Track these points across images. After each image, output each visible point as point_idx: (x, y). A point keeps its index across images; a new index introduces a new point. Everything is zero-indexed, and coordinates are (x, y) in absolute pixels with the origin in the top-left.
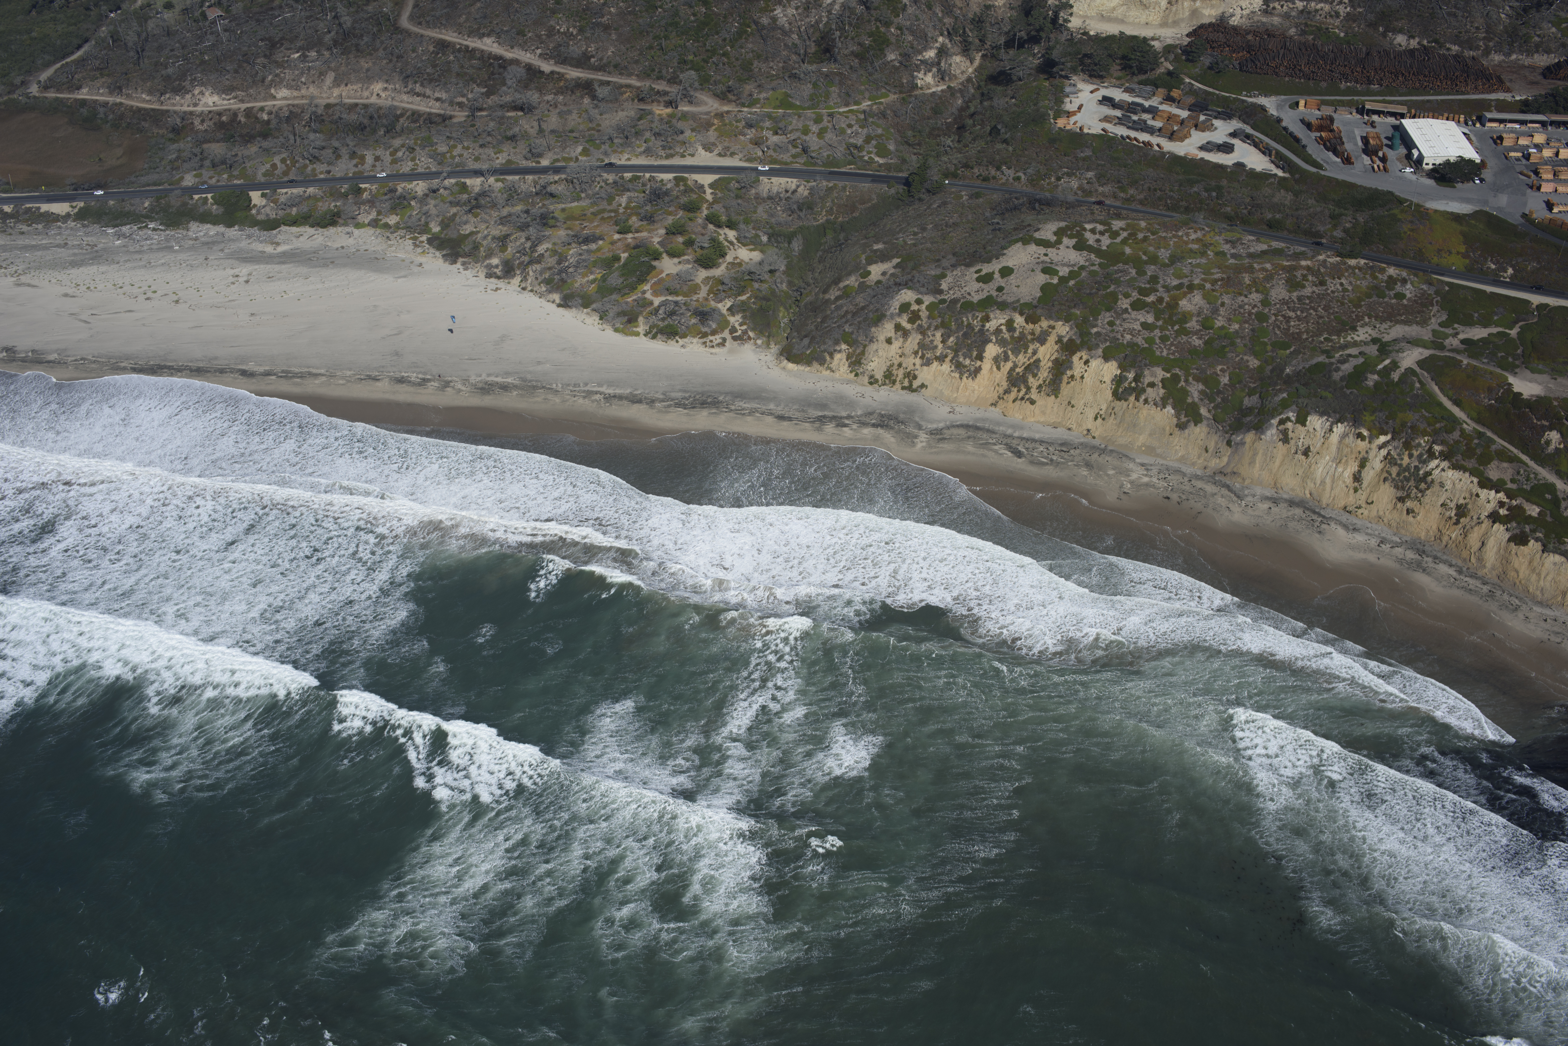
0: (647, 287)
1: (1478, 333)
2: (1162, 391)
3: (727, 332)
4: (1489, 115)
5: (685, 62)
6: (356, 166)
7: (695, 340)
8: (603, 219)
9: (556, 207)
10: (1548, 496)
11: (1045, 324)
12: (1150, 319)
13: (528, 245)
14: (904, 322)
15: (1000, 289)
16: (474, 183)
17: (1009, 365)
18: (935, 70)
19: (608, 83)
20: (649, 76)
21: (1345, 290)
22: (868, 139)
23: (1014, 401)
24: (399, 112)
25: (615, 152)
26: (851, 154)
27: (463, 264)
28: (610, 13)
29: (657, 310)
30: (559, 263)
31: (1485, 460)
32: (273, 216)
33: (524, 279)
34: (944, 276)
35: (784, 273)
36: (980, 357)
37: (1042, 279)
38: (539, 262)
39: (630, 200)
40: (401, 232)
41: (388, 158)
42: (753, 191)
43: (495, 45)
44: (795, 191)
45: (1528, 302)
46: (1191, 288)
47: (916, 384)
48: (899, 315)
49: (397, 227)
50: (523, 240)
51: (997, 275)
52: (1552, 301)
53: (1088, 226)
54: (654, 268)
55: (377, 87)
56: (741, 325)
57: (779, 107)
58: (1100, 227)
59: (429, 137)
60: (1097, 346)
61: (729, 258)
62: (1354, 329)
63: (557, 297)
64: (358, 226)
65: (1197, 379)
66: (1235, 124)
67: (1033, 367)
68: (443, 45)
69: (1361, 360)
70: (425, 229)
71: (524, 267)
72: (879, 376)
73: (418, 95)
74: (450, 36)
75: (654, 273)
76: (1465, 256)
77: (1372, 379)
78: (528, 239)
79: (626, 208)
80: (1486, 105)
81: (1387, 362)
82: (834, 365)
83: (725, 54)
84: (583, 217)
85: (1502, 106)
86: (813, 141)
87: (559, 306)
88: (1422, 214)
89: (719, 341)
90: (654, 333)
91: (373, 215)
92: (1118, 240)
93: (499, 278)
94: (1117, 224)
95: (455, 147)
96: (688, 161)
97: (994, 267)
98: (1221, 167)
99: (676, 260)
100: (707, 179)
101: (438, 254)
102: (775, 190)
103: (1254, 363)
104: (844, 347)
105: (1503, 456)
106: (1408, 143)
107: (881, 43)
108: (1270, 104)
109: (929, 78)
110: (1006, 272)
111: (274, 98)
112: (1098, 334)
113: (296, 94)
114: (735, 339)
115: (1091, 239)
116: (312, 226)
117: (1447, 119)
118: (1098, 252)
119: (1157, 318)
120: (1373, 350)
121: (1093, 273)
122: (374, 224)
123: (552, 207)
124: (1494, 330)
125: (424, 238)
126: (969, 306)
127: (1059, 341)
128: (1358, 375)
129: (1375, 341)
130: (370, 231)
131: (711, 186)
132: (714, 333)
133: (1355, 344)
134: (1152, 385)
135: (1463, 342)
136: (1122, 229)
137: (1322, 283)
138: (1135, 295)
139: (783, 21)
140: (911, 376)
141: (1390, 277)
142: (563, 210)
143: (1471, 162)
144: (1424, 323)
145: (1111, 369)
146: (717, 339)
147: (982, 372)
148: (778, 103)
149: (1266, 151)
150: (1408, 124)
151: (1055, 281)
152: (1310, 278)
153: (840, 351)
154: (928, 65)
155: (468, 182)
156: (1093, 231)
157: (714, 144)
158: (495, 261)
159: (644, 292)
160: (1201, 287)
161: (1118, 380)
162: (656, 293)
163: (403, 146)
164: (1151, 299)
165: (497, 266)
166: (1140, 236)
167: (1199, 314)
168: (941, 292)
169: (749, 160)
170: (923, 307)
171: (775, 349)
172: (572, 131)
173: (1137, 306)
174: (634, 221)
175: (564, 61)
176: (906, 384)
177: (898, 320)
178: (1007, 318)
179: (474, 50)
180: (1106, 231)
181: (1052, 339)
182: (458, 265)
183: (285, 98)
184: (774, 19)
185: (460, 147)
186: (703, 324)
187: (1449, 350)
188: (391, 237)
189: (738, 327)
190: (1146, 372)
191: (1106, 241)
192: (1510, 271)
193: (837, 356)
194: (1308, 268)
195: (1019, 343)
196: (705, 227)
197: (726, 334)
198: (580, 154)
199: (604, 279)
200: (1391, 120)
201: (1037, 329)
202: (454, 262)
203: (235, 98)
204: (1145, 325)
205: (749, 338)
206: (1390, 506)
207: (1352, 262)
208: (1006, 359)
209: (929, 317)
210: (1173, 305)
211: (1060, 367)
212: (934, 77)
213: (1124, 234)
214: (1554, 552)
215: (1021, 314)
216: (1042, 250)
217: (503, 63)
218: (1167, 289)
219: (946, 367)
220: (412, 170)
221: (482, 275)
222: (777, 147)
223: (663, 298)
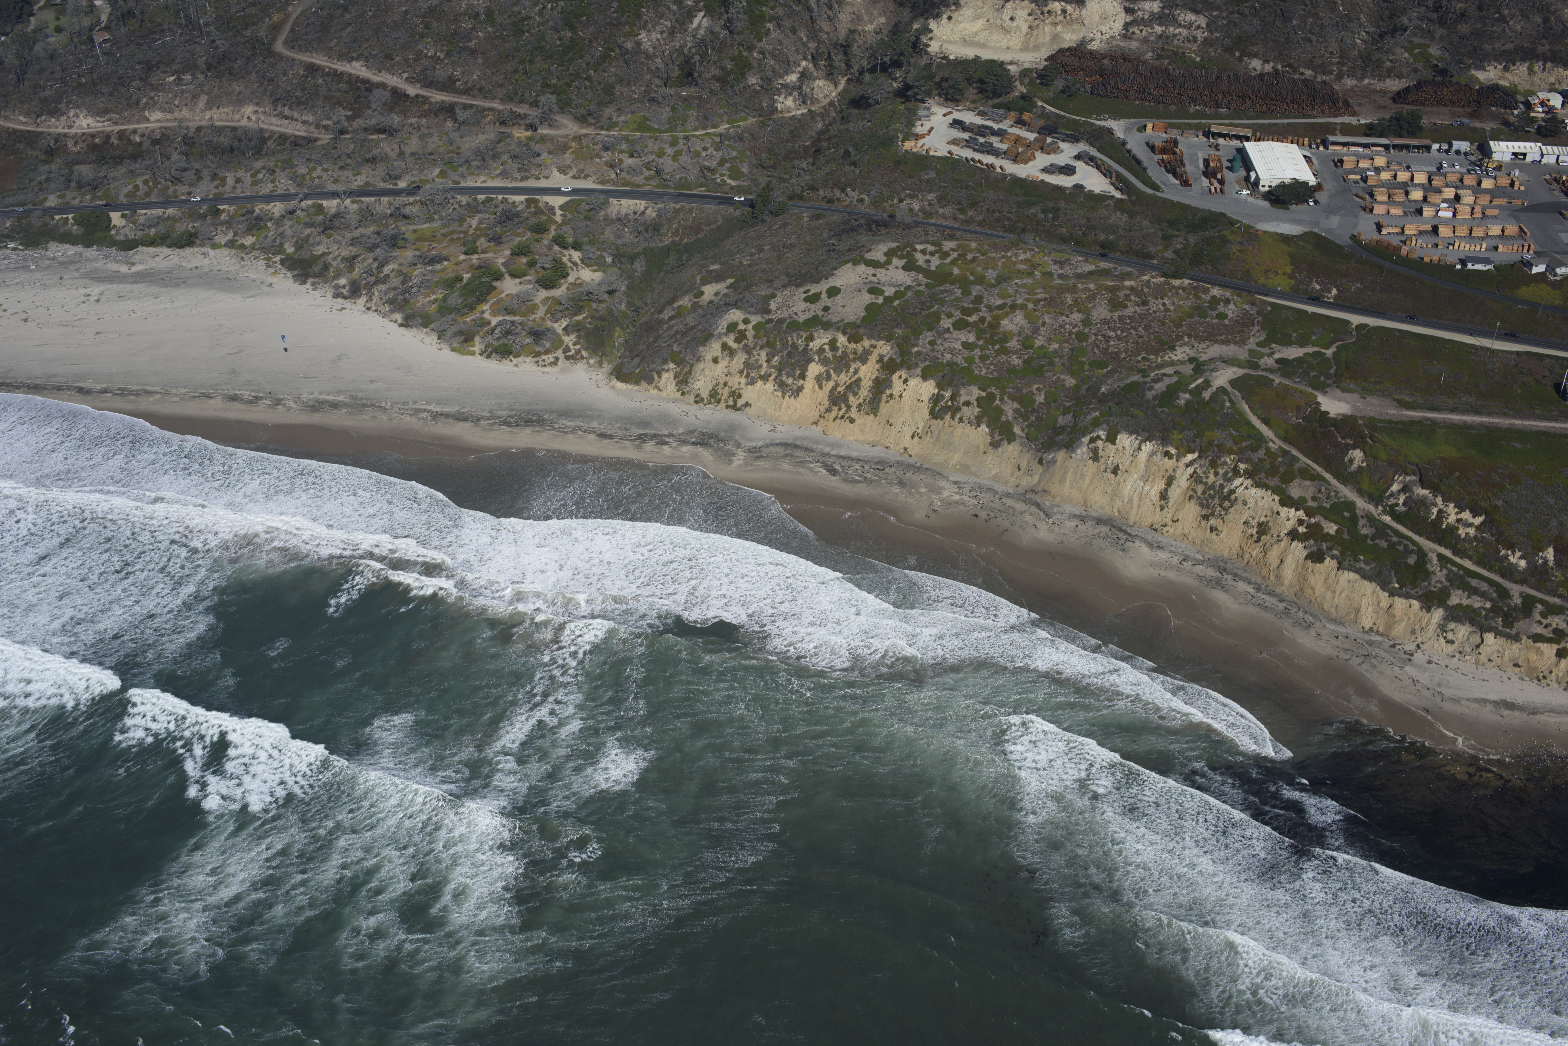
0: (486, 307)
1: (1294, 352)
2: (977, 410)
3: (560, 351)
4: (1332, 138)
5: (548, 86)
6: (217, 187)
7: (528, 359)
8: (452, 240)
9: (407, 229)
10: (1346, 514)
11: (866, 343)
12: (971, 338)
13: (375, 265)
14: (731, 342)
15: (826, 309)
16: (330, 205)
17: (831, 384)
18: (795, 93)
19: (471, 106)
20: (512, 99)
21: (1167, 310)
22: (722, 162)
23: (834, 420)
24: (267, 135)
25: (472, 174)
26: (704, 177)
27: (313, 284)
28: (478, 37)
29: (493, 330)
30: (403, 283)
31: (1288, 478)
32: (132, 236)
33: (370, 299)
34: (773, 296)
35: (624, 293)
36: (803, 377)
37: (867, 298)
38: (384, 282)
39: (481, 222)
40: (256, 253)
41: (248, 180)
42: (603, 213)
43: (364, 69)
44: (643, 213)
45: (1347, 322)
46: (1013, 307)
47: (740, 403)
48: (726, 334)
49: (253, 247)
50: (370, 261)
51: (824, 296)
52: (1372, 322)
53: (919, 247)
54: (495, 288)
55: (248, 110)
56: (574, 344)
57: (637, 130)
58: (931, 248)
59: (290, 159)
60: (917, 365)
61: (571, 279)
62: (1173, 348)
63: (399, 317)
64: (214, 246)
65: (1012, 398)
66: (1082, 147)
67: (854, 386)
68: (313, 69)
69: (1175, 379)
70: (280, 250)
71: (370, 286)
72: (705, 395)
73: (286, 118)
74: (321, 60)
75: (494, 293)
76: (1291, 277)
77: (1184, 398)
78: (375, 259)
79: (475, 230)
80: (1330, 129)
81: (1200, 381)
82: (662, 384)
83: (588, 78)
84: (433, 238)
85: (1347, 130)
86: (667, 164)
87: (401, 325)
88: (1251, 235)
89: (552, 360)
90: (489, 352)
91: (230, 236)
92: (948, 260)
93: (345, 298)
94: (948, 245)
95: (314, 169)
96: (543, 184)
97: (823, 287)
98: (1060, 189)
99: (517, 281)
100: (557, 201)
101: (289, 274)
102: (624, 211)
103: (1070, 382)
104: (672, 366)
105: (1307, 474)
106: (1248, 166)
107: (743, 67)
108: (1118, 127)
109: (790, 102)
110: (833, 292)
111: (148, 120)
112: (919, 353)
113: (169, 116)
114: (567, 358)
115: (920, 259)
116: (169, 247)
117: (1292, 142)
118: (926, 273)
119: (978, 338)
120: (1188, 369)
121: (919, 294)
122: (231, 244)
123: (403, 229)
124: (1310, 350)
125: (278, 259)
126: (795, 326)
127: (880, 360)
128: (1171, 393)
129: (1191, 360)
130: (226, 251)
131: (562, 208)
132: (547, 352)
133: (1172, 363)
134: (967, 404)
135: (1278, 361)
136: (952, 250)
137: (1145, 303)
138: (958, 315)
139: (647, 45)
140: (736, 395)
141: (1214, 297)
142: (415, 231)
143: (1305, 184)
144: (1242, 343)
145: (929, 388)
146: (550, 358)
147: (804, 391)
148: (636, 126)
149: (1107, 173)
150: (1251, 147)
151: (880, 301)
152: (1133, 298)
153: (668, 370)
154: (789, 89)
155: (325, 203)
156: (924, 252)
157: (569, 167)
158: (343, 281)
159: (483, 312)
160: (1024, 307)
161: (935, 399)
162: (494, 313)
163: (264, 168)
164: (973, 318)
165: (344, 287)
166: (970, 256)
167: (1020, 334)
168: (769, 312)
169: (602, 182)
170: (750, 326)
171: (607, 367)
172: (431, 154)
173: (959, 325)
174: (482, 242)
175: (429, 84)
176: (731, 403)
177: (725, 339)
178: (830, 337)
179: (342, 74)
180: (936, 252)
181: (873, 358)
182: (308, 286)
183: (158, 121)
184: (639, 44)
185: (319, 169)
186: (537, 343)
187: (1263, 370)
188: (246, 258)
189: (572, 347)
190: (962, 391)
191: (935, 261)
192: (1334, 292)
193: (665, 375)
194: (1132, 288)
195: (842, 362)
196: (550, 248)
197: (559, 353)
198: (437, 176)
199: (445, 299)
200: (1237, 143)
201: (859, 347)
202: (304, 282)
203: (109, 120)
204: (966, 345)
205: (582, 357)
206: (1195, 524)
207: (1176, 282)
208: (828, 378)
209: (755, 337)
210: (995, 325)
211: (880, 386)
212: (795, 100)
213: (955, 255)
214: (1348, 570)
215: (844, 334)
216: (871, 270)
217: (369, 86)
218: (990, 308)
219: (770, 386)
220: (272, 191)
221: (329, 295)
222: (632, 170)
223: (501, 318)
